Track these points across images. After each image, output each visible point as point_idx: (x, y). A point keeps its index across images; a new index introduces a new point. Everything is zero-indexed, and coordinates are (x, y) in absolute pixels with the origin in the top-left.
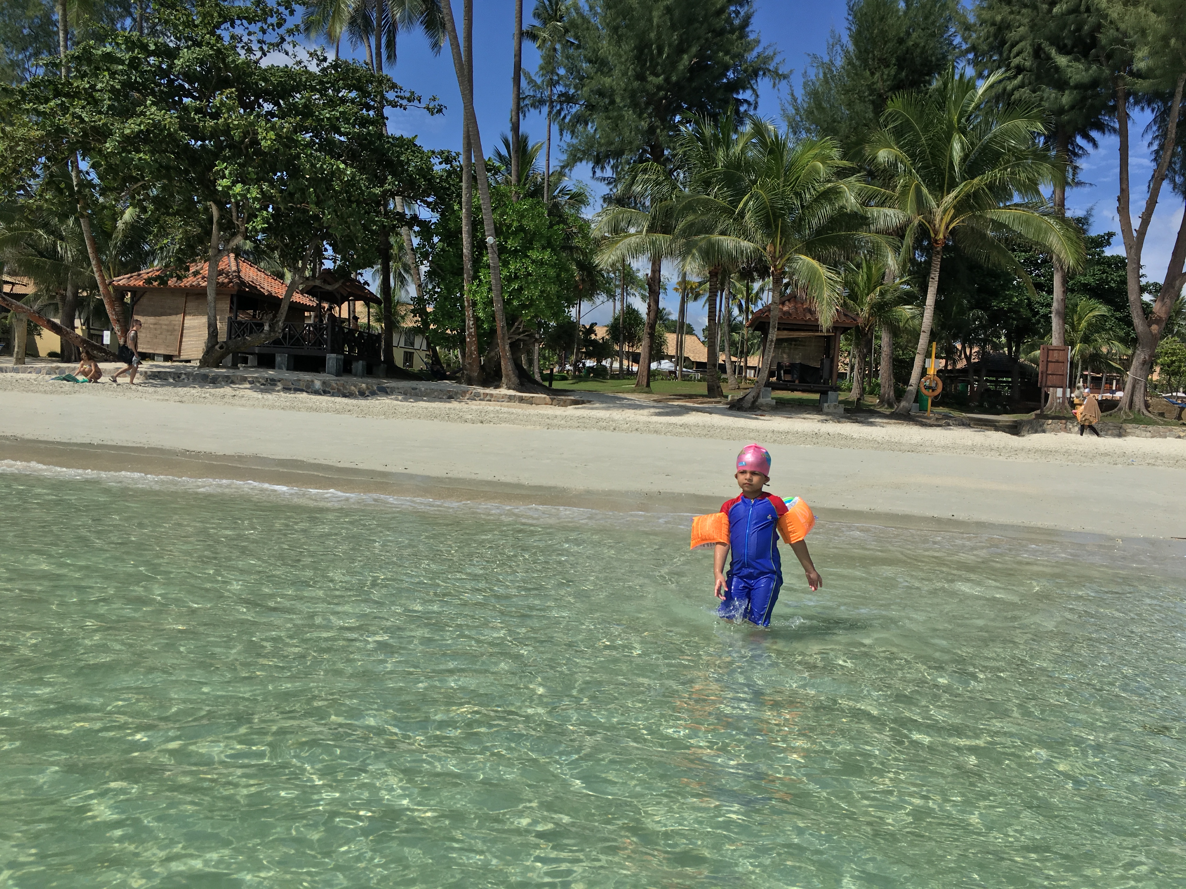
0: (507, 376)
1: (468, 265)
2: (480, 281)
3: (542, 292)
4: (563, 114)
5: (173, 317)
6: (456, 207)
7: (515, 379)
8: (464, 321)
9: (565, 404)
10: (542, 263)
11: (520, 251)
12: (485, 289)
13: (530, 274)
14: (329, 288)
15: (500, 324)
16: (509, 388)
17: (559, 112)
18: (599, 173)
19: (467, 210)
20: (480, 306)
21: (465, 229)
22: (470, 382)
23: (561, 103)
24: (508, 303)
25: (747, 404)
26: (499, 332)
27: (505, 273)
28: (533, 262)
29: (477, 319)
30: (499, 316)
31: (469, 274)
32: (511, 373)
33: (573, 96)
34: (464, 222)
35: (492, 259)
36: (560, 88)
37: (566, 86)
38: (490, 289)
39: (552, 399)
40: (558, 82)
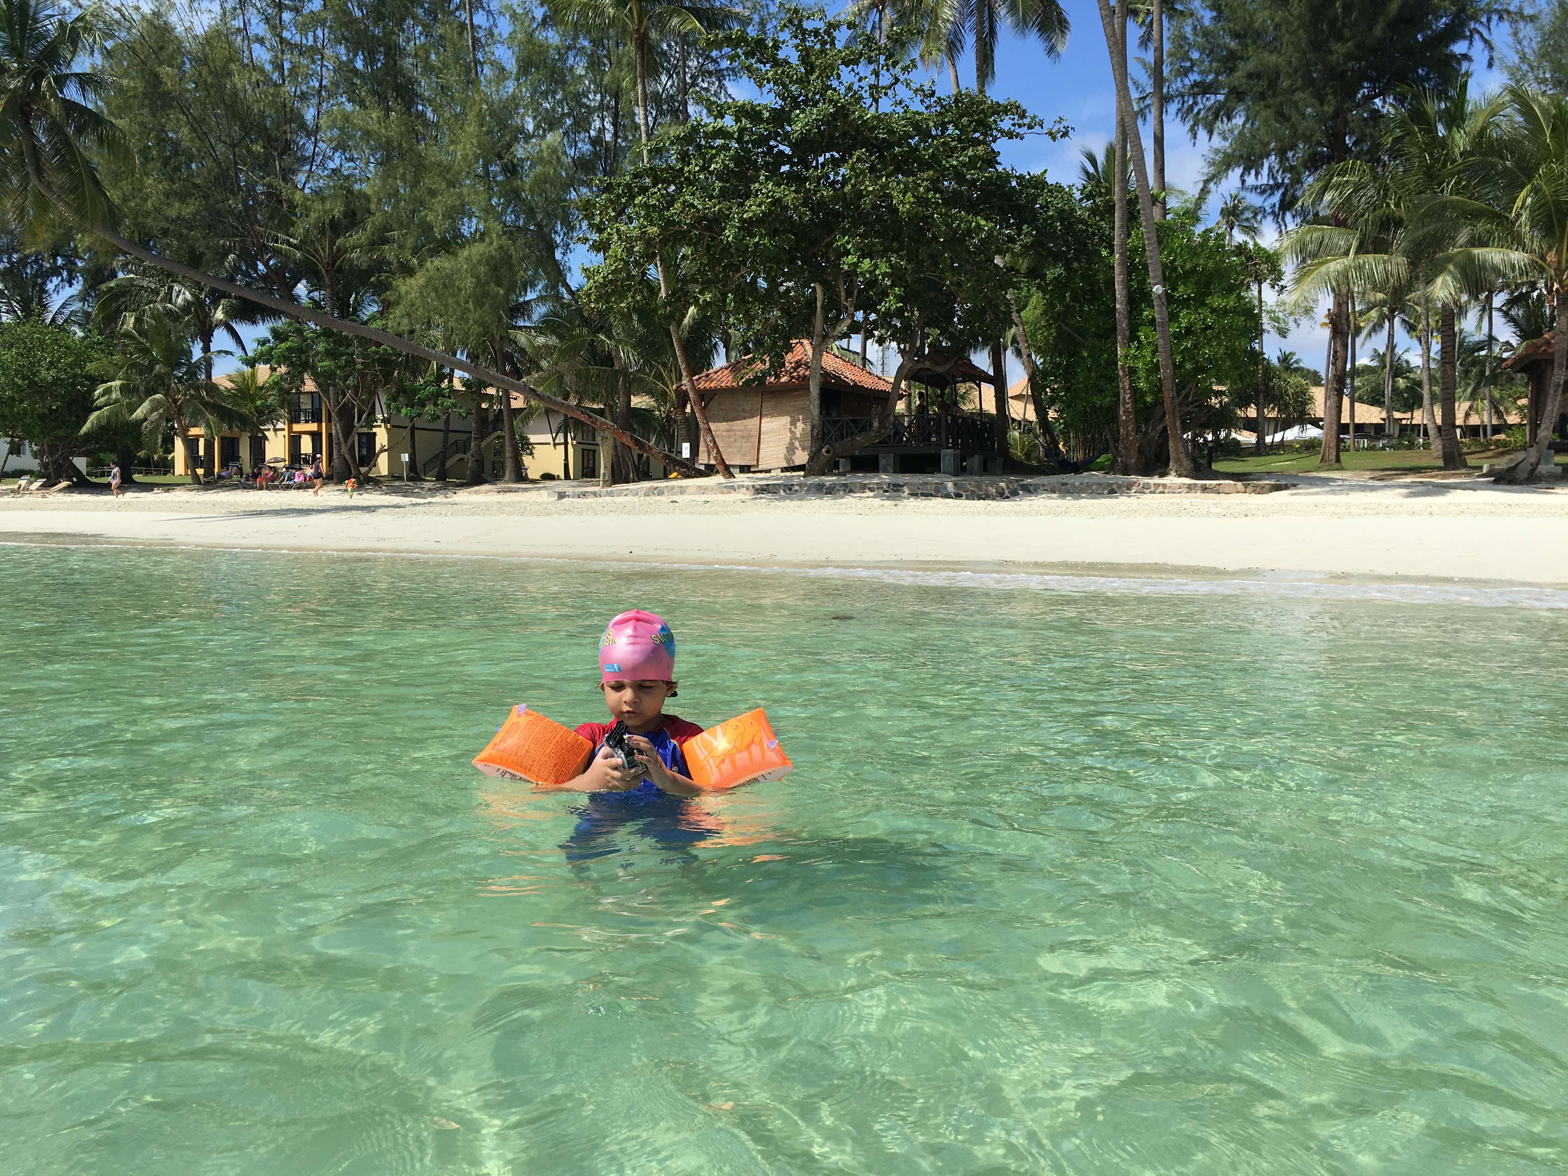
0: (1178, 460)
1: (1123, 324)
2: (1139, 342)
3: (1227, 348)
4: (1196, 110)
5: (748, 422)
6: (1104, 253)
7: (1188, 464)
8: (1117, 395)
9: (1262, 490)
10: (1225, 312)
11: (1193, 299)
12: (1147, 352)
13: (1209, 327)
14: (940, 369)
15: (1168, 394)
16: (1180, 476)
17: (1191, 108)
18: (1251, 180)
19: (1121, 255)
20: (1141, 374)
21: (1118, 279)
22: (1126, 472)
23: (1195, 95)
24: (1178, 367)
25: (1522, 474)
26: (1167, 405)
27: (1173, 328)
28: (1213, 311)
29: (1134, 390)
30: (1168, 386)
31: (1123, 338)
32: (1182, 456)
33: (1212, 83)
34: (1117, 270)
35: (1160, 313)
36: (1194, 77)
37: (1201, 73)
38: (1154, 352)
39: (1246, 486)
40: (1190, 70)
